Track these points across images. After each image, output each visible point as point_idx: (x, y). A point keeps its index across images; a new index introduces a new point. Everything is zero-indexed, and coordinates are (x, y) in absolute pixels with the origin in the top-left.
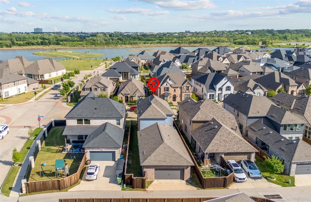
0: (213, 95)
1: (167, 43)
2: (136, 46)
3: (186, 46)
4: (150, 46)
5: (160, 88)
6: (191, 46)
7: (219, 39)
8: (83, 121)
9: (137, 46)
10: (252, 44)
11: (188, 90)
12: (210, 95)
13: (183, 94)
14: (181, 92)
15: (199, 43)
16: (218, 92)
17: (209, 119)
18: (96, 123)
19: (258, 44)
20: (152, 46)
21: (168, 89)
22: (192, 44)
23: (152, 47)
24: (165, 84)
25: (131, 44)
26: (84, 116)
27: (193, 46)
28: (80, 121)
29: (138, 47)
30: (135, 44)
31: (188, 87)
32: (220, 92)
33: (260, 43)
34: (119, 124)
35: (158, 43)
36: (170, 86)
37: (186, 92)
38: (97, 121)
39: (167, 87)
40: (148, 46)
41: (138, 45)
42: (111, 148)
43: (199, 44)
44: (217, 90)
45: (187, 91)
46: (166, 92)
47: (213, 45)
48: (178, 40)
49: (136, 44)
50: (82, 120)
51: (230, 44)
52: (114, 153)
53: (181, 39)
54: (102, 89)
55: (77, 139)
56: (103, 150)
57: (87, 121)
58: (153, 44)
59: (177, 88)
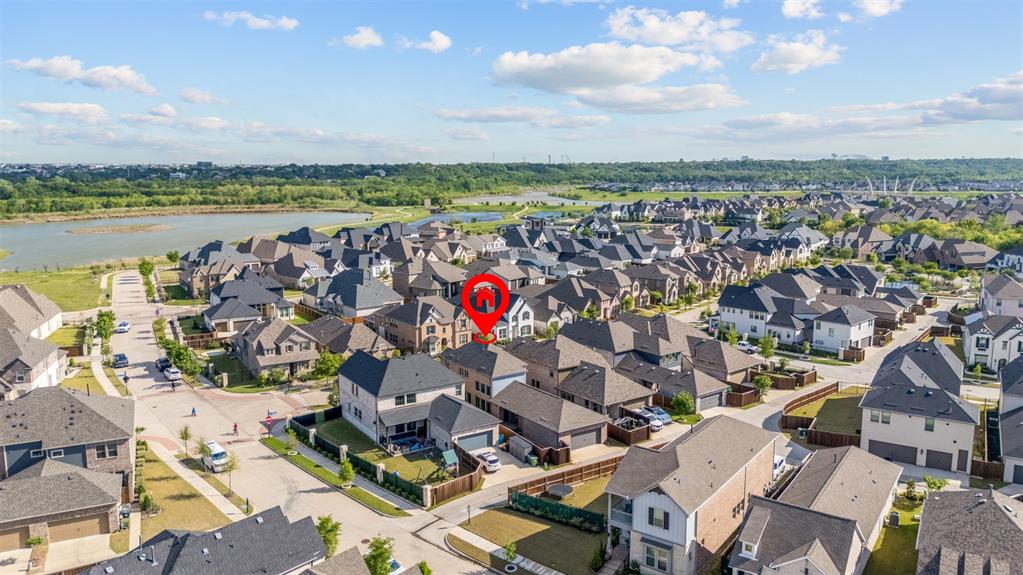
0: (504, 330)
1: (179, 204)
2: (82, 214)
3: (240, 212)
4: (128, 214)
5: (420, 329)
6: (256, 212)
7: (321, 191)
8: (406, 398)
9: (86, 217)
10: (408, 204)
11: (465, 326)
12: (500, 331)
13: (457, 335)
14: (454, 332)
15: (275, 202)
16: (512, 324)
17: (578, 363)
18: (425, 398)
19: (423, 204)
20: (137, 214)
21: (432, 329)
22: (257, 207)
23: (136, 216)
24: (428, 321)
25: (62, 209)
26: (406, 390)
27: (261, 212)
28: (400, 400)
29: (88, 219)
30: (76, 210)
31: (464, 321)
32: (514, 324)
33: (428, 202)
34: (459, 393)
35: (150, 205)
36: (438, 322)
37: (461, 331)
38: (427, 394)
39: (431, 324)
40: (123, 215)
41: (88, 212)
42: (487, 426)
43: (276, 206)
44: (510, 320)
45: (464, 329)
46: (431, 334)
47: (315, 207)
48: (202, 194)
49: (80, 207)
50: (403, 397)
51: (358, 205)
52: (490, 434)
53: (209, 190)
54: (303, 345)
55: (394, 434)
56: (478, 431)
57: (412, 398)
58: (136, 208)
59: (448, 324)
